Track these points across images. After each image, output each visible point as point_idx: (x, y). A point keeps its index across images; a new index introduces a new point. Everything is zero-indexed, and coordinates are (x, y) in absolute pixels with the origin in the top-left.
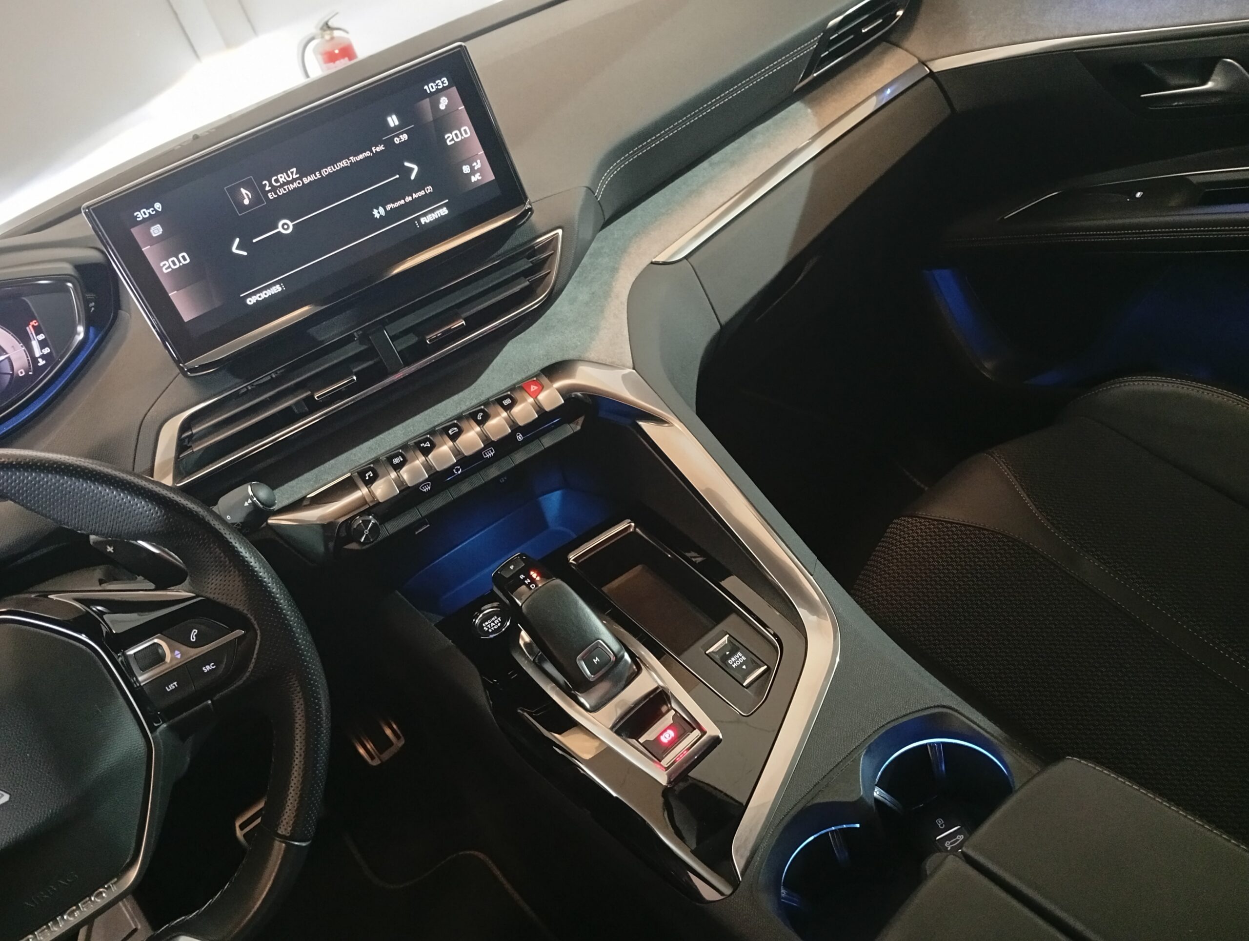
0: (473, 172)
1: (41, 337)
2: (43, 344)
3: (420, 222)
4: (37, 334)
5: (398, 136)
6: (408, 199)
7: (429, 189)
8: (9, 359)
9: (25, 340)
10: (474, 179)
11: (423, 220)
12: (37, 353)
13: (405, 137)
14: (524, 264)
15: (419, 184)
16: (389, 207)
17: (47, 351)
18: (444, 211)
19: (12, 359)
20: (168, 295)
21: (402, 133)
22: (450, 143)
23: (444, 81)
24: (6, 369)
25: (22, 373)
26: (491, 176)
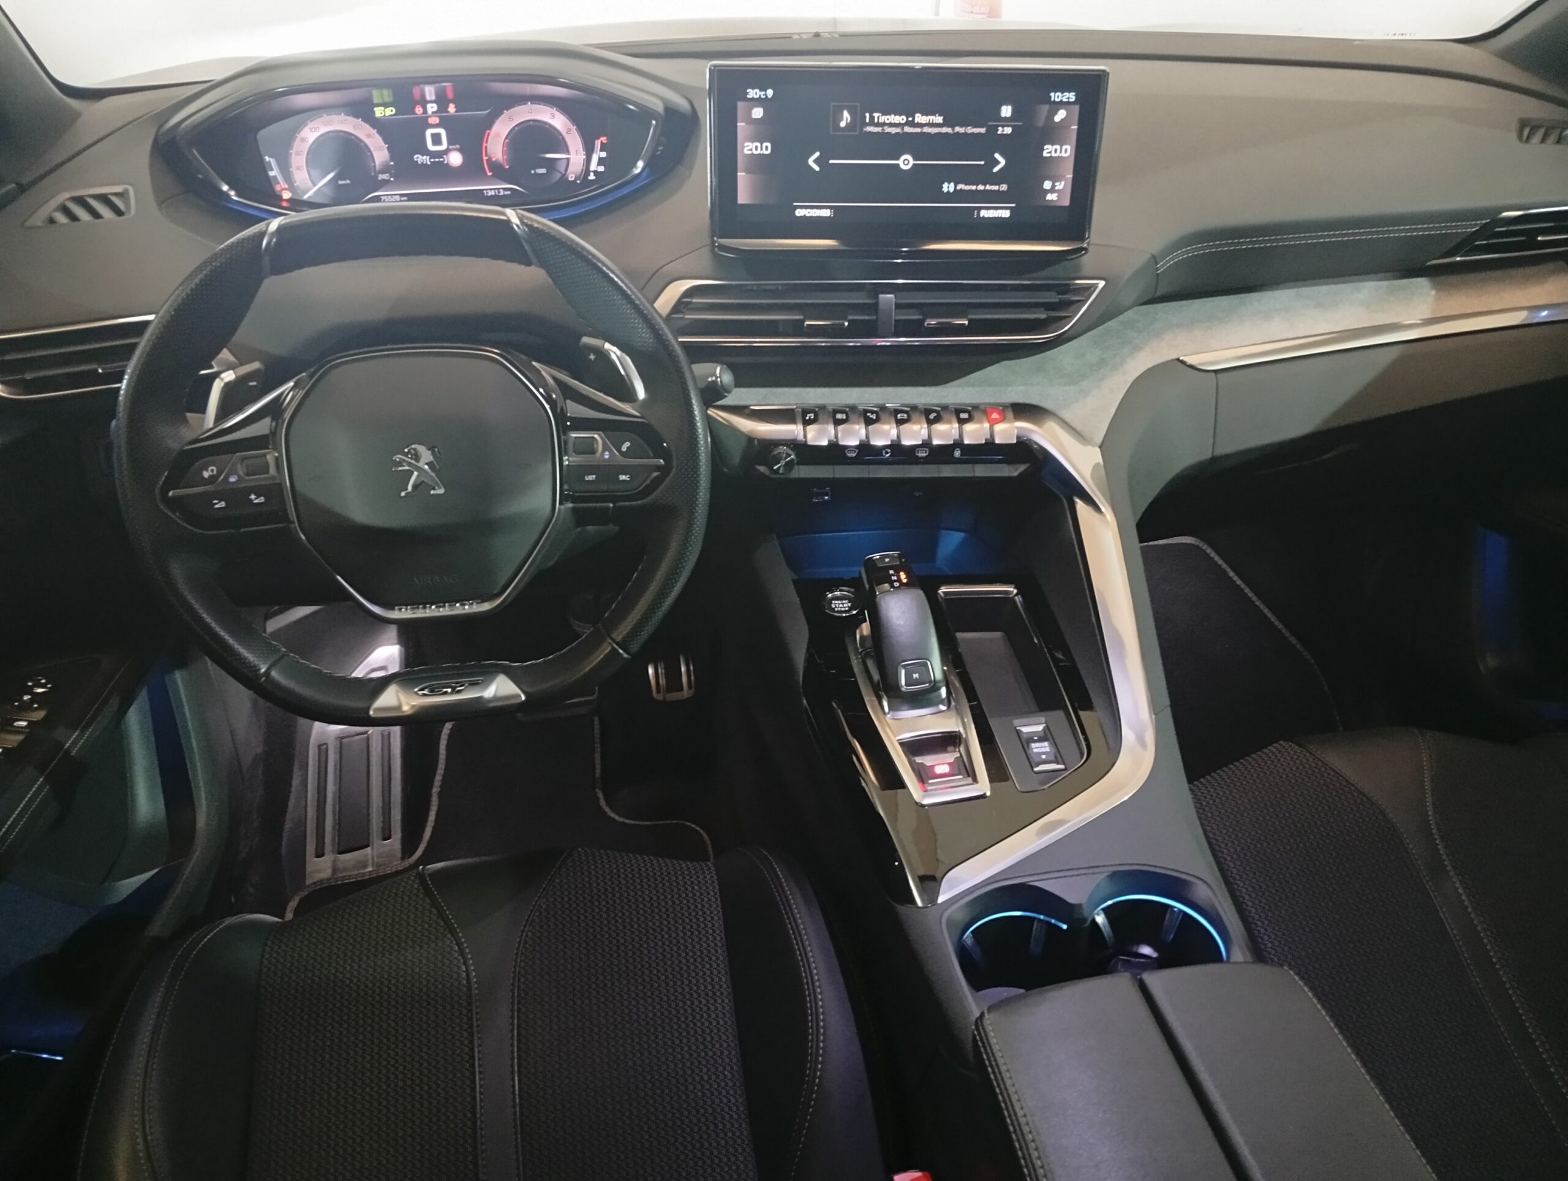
0: (1052, 190)
1: (604, 154)
2: (601, 161)
3: (979, 214)
4: (601, 150)
5: (1003, 126)
6: (981, 187)
7: (1004, 187)
8: (568, 159)
9: (589, 151)
10: (1049, 197)
11: (984, 213)
12: (593, 166)
13: (1008, 130)
14: (1053, 298)
15: (997, 179)
16: (960, 187)
17: (601, 169)
18: (1006, 214)
19: (572, 161)
20: (736, 172)
21: (1008, 126)
22: (1045, 154)
23: (1071, 96)
24: (561, 167)
25: (571, 177)
26: (1066, 202)
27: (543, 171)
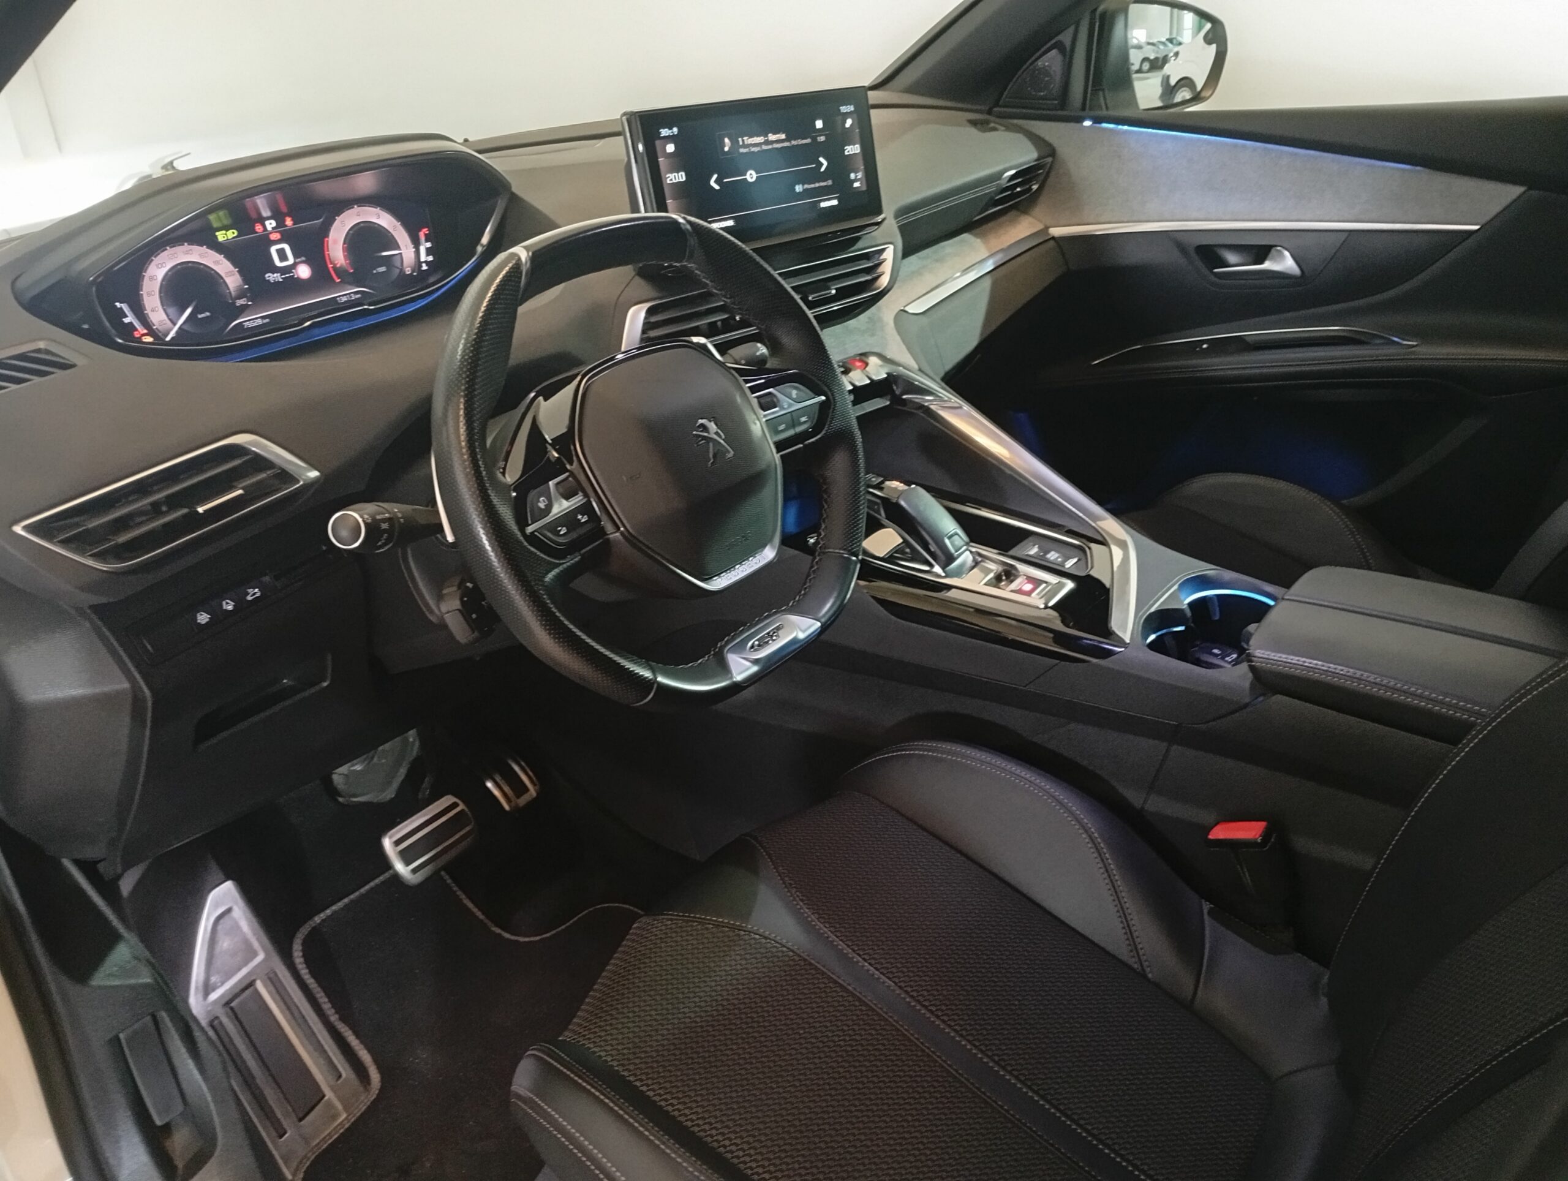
0: (856, 180)
1: (429, 245)
2: (429, 251)
3: (820, 205)
4: (427, 241)
5: (819, 136)
6: (817, 185)
8: (400, 255)
9: (416, 244)
10: (855, 185)
11: (823, 205)
12: (423, 258)
13: (823, 139)
14: (868, 263)
15: (823, 177)
16: (806, 186)
17: (430, 258)
18: (835, 202)
19: (404, 256)
20: (666, 201)
21: (822, 135)
22: (846, 153)
23: (852, 108)
24: (397, 262)
25: (408, 271)
26: (864, 188)
27: (382, 269)
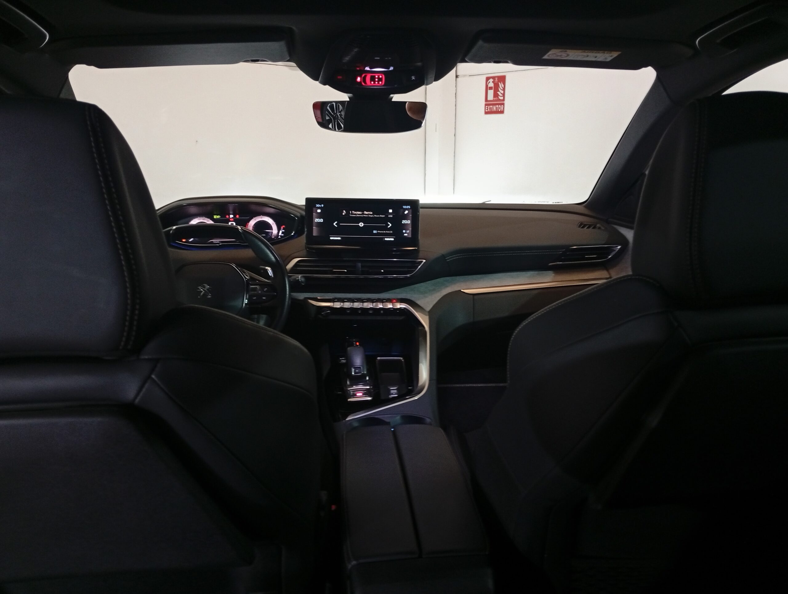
0: (406, 233)
2: (283, 233)
4: (283, 230)
5: (390, 215)
6: (385, 232)
7: (391, 232)
8: (272, 232)
9: (279, 229)
10: (405, 235)
11: (386, 239)
12: (280, 234)
13: (391, 216)
16: (378, 232)
17: (283, 235)
18: (393, 239)
20: (313, 229)
21: (391, 215)
22: (403, 223)
23: (409, 207)
24: (270, 234)
25: (273, 237)
26: (410, 236)
27: (264, 235)
